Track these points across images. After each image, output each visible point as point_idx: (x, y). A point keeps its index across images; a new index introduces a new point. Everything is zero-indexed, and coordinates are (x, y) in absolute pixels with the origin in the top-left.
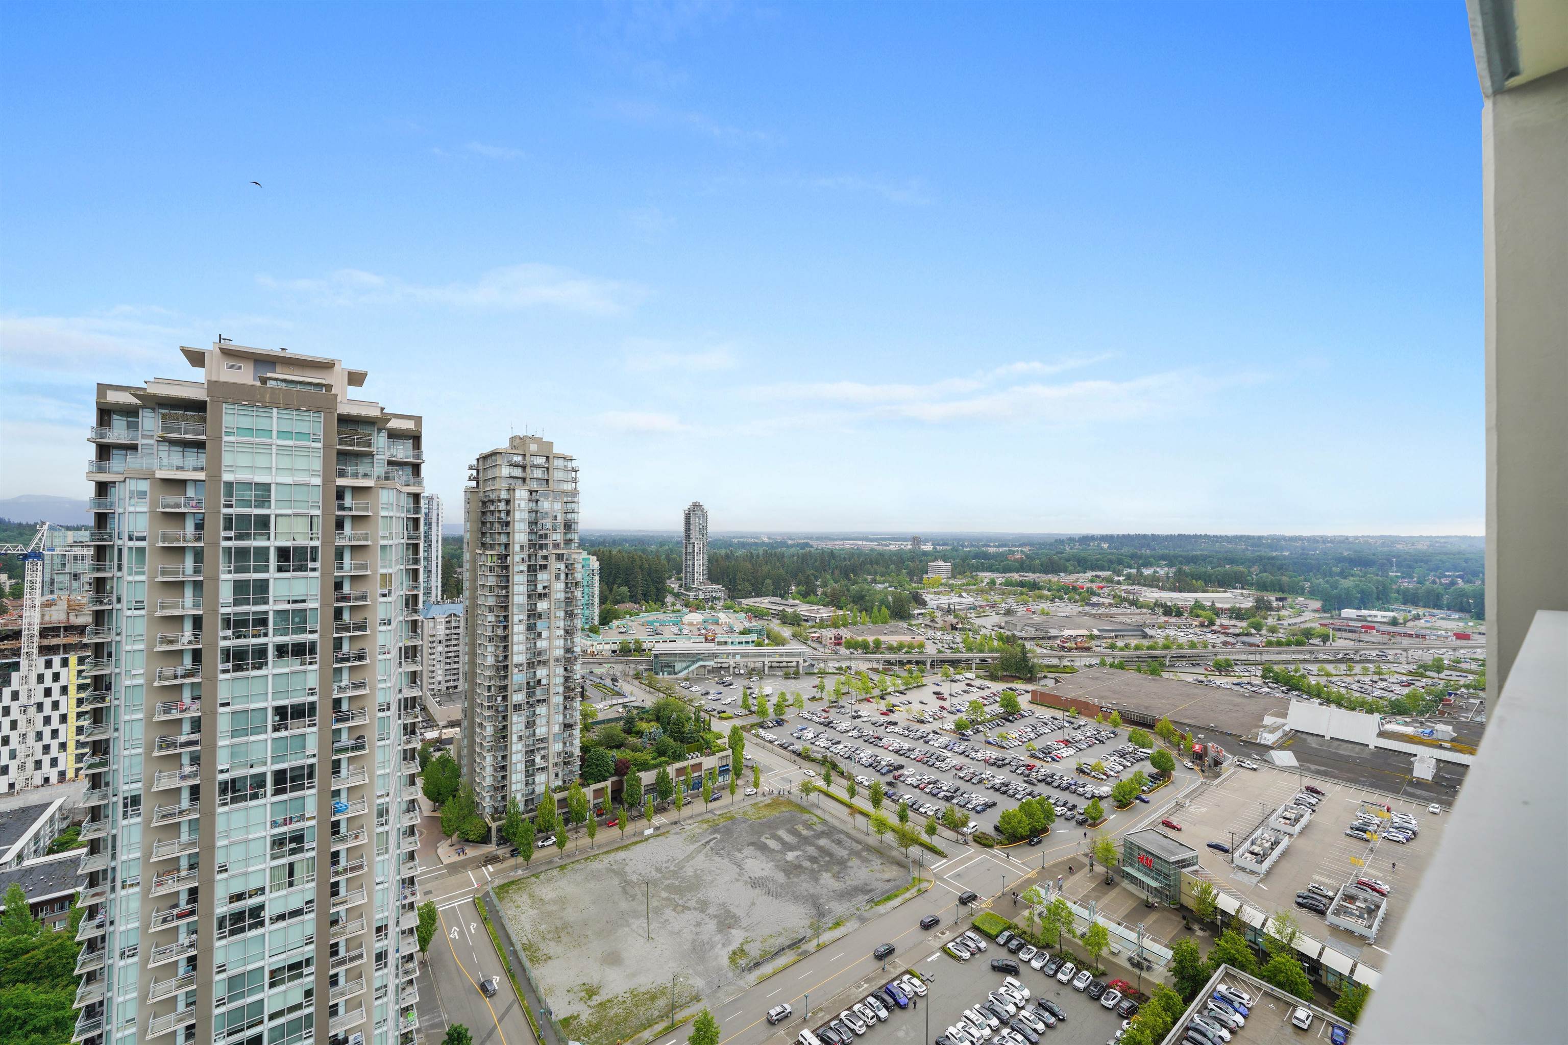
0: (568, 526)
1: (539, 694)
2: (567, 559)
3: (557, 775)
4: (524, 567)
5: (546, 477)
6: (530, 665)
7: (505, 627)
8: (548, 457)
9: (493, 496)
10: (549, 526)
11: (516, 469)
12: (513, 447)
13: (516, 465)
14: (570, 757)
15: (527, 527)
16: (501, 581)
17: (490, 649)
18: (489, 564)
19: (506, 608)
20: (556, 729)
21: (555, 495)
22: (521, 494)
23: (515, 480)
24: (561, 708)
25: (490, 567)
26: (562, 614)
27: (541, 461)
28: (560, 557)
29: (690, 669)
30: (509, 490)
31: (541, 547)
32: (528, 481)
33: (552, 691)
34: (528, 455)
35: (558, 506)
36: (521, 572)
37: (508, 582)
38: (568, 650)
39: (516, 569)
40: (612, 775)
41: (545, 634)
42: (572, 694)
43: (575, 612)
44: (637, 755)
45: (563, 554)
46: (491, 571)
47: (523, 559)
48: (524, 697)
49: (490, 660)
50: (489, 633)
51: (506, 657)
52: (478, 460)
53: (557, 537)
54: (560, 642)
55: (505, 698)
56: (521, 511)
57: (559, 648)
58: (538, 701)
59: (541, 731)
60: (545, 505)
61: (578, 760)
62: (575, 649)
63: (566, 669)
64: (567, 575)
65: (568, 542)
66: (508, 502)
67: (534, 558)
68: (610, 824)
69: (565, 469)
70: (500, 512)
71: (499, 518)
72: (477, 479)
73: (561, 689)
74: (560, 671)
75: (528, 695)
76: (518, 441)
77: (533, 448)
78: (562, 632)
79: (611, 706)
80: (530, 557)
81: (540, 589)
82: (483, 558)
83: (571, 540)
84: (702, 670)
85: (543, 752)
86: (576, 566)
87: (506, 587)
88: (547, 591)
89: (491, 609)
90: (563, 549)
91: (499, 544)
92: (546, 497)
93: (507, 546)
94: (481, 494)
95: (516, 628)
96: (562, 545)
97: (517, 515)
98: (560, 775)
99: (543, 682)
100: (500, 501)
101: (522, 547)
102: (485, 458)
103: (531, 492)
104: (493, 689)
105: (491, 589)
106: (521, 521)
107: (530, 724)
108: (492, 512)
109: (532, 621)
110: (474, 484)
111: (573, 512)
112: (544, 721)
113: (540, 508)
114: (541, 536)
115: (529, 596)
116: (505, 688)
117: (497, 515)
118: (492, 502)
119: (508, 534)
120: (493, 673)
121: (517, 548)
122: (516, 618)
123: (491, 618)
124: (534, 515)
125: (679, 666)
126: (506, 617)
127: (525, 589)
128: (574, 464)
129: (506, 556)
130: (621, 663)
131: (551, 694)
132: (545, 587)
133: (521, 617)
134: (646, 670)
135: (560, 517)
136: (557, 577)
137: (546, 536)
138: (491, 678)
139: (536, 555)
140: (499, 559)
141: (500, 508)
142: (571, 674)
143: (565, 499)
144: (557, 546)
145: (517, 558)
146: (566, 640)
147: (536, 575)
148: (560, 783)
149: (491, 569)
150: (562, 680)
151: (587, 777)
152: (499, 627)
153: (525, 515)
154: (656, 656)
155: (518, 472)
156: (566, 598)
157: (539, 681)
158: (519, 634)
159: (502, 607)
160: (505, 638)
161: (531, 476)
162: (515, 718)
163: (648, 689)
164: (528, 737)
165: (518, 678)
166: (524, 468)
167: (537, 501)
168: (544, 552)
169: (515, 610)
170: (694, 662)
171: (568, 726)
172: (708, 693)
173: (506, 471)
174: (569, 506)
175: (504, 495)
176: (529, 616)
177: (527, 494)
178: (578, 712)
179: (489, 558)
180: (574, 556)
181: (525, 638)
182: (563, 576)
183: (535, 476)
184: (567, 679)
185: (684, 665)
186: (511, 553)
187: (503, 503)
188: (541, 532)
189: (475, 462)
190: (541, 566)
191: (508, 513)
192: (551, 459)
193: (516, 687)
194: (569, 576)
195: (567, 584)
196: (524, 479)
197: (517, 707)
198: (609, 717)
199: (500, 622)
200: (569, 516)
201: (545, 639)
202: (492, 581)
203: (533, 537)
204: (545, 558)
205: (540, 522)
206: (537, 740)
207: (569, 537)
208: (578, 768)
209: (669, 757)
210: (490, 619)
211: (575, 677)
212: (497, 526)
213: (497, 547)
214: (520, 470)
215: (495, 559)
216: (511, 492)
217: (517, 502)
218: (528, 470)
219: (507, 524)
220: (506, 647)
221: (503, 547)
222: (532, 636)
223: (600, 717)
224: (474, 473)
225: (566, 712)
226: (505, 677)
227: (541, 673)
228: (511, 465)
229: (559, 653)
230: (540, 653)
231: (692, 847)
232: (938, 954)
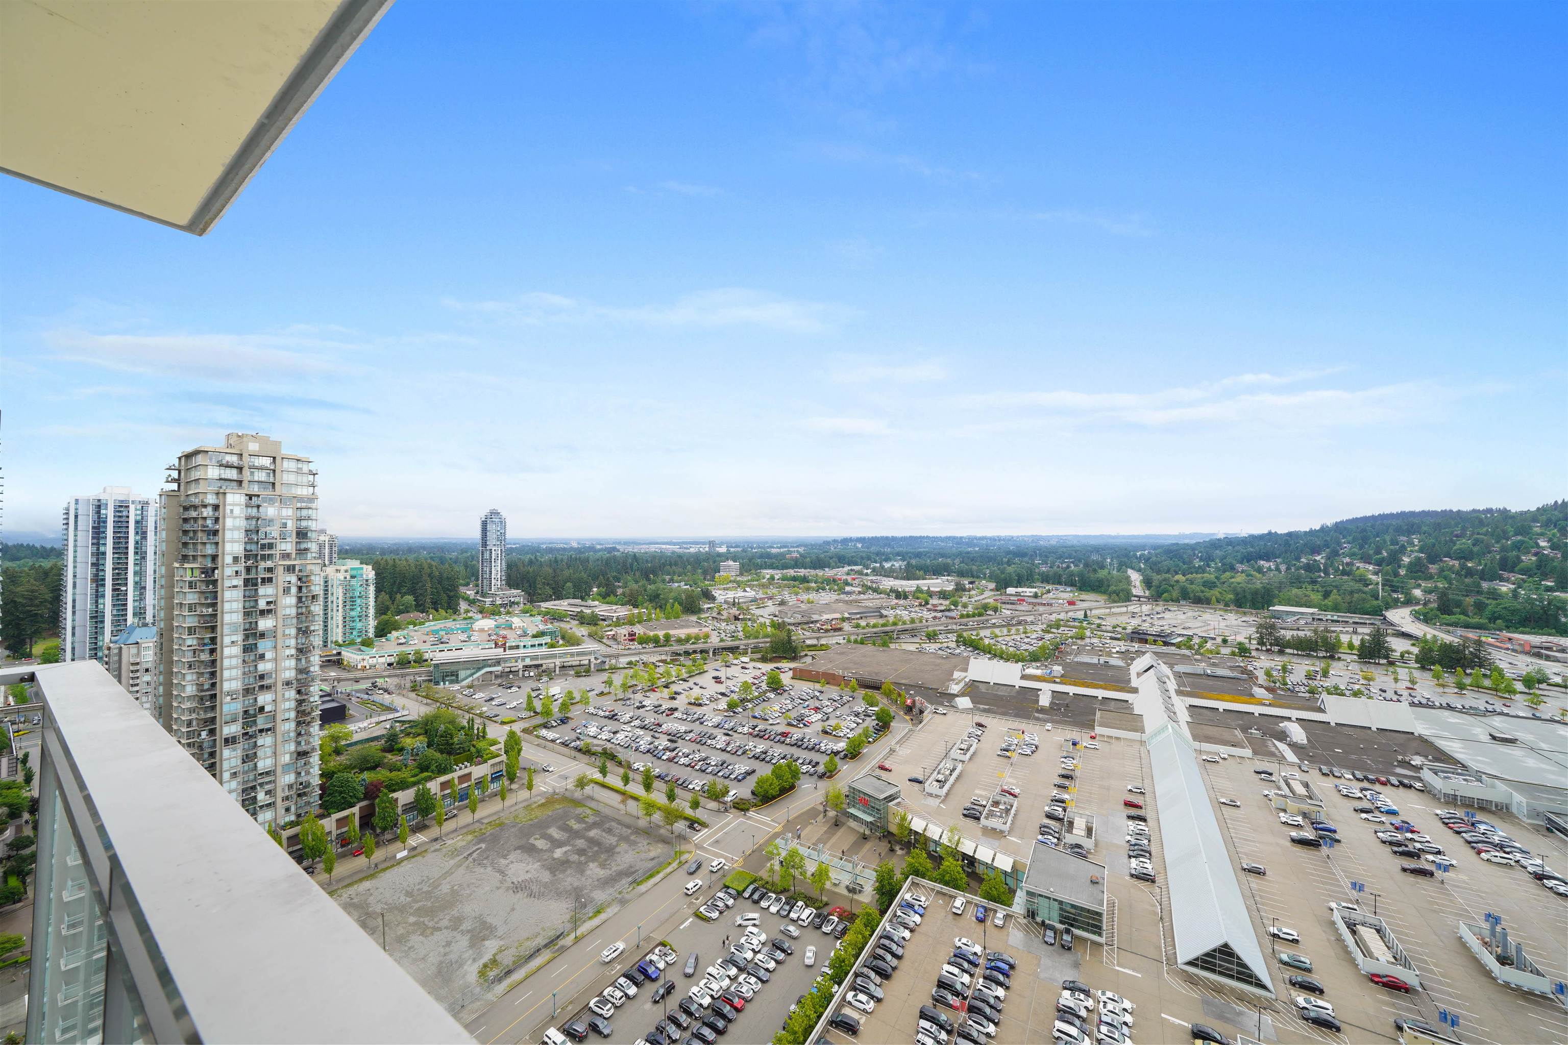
0: (302, 534)
1: (261, 722)
2: (300, 571)
3: (288, 810)
4: (239, 582)
5: (272, 480)
6: (247, 691)
7: (212, 651)
8: (274, 458)
9: (196, 501)
10: (275, 534)
11: (228, 470)
12: (230, 446)
13: (228, 466)
14: (305, 787)
15: (242, 535)
16: (206, 598)
17: (190, 677)
18: (188, 579)
19: (213, 629)
20: (287, 758)
21: (282, 500)
22: (235, 500)
23: (227, 483)
24: (293, 735)
25: (190, 583)
26: (293, 631)
27: (266, 462)
28: (290, 569)
29: (475, 676)
30: (217, 494)
31: (264, 558)
32: (245, 484)
33: (279, 717)
34: (245, 456)
35: (288, 512)
36: (235, 587)
37: (216, 598)
38: (300, 671)
39: (227, 583)
40: (362, 800)
41: (268, 655)
42: (308, 719)
43: (312, 628)
44: (394, 773)
45: (294, 566)
46: (191, 587)
47: (237, 572)
48: (239, 728)
49: (190, 690)
50: (189, 658)
51: (213, 685)
52: (180, 458)
53: (288, 547)
54: (293, 663)
55: (212, 732)
56: (235, 518)
57: (289, 669)
58: (261, 731)
59: (264, 764)
60: (270, 511)
61: (317, 789)
62: (312, 669)
63: (299, 692)
64: (300, 588)
65: (302, 552)
66: (216, 507)
67: (254, 570)
68: (356, 853)
69: (299, 472)
70: (205, 518)
71: (204, 526)
72: (177, 481)
73: (293, 715)
74: (292, 694)
75: (245, 725)
76: (235, 438)
77: (253, 447)
78: (293, 652)
79: (378, 723)
80: (248, 570)
81: (262, 604)
82: (181, 572)
83: (306, 550)
84: (489, 675)
85: (267, 787)
86: (313, 578)
87: (214, 605)
88: (272, 607)
89: (191, 631)
90: (295, 559)
91: (204, 556)
92: (271, 501)
93: (214, 558)
94: (182, 498)
95: (227, 651)
96: (293, 556)
97: (229, 523)
98: (293, 809)
99: (267, 709)
100: (205, 506)
101: (236, 559)
102: (188, 456)
103: (250, 497)
104: (194, 723)
105: (191, 607)
106: (235, 528)
107: (249, 758)
108: (195, 519)
109: (251, 641)
110: (174, 486)
111: (309, 518)
112: (269, 752)
113: (262, 515)
114: (263, 547)
115: (247, 614)
116: (213, 720)
117: (200, 522)
118: (195, 507)
119: (217, 544)
120: (194, 705)
121: (229, 559)
122: (227, 640)
123: (191, 641)
124: (254, 522)
125: (462, 674)
126: (213, 640)
127: (241, 605)
128: (312, 467)
129: (214, 569)
130: (395, 676)
131: (278, 720)
132: (268, 603)
133: (234, 638)
134: (424, 681)
135: (290, 525)
136: (287, 591)
137: (271, 546)
138: (192, 710)
139: (257, 567)
140: (203, 573)
141: (205, 515)
142: (305, 697)
143: (299, 505)
144: (286, 556)
145: (229, 571)
146: (298, 660)
147: (256, 590)
148: (293, 818)
149: (191, 585)
150: (293, 704)
151: (327, 808)
152: (203, 651)
153: (243, 523)
154: (436, 666)
155: (232, 474)
156: (298, 614)
157: (262, 709)
158: (231, 657)
159: (206, 628)
160: (214, 662)
161: (249, 479)
162: (226, 753)
163: (425, 701)
164: (245, 773)
165: (230, 707)
166: (240, 469)
167: (258, 507)
168: (269, 564)
169: (226, 630)
170: (479, 669)
171: (302, 754)
172: (492, 699)
173: (213, 472)
174: (304, 513)
175: (211, 499)
176: (247, 637)
177: (243, 499)
178: (316, 738)
179: (189, 572)
180: (309, 567)
181: (240, 661)
182: (294, 590)
183: (256, 479)
184: (300, 703)
185: (469, 672)
186: (220, 565)
187: (210, 509)
188: (263, 542)
189: (176, 462)
190: (263, 580)
191: (217, 520)
192: (278, 460)
193: (228, 718)
194: (304, 590)
195: (300, 599)
196: (240, 482)
197: (230, 741)
198: (375, 735)
199: (205, 645)
200: (304, 524)
201: (269, 661)
202: (192, 598)
203: (253, 547)
204: (270, 570)
205: (262, 531)
206: (260, 774)
207: (303, 546)
208: (317, 798)
209: (432, 772)
210: (189, 642)
211: (312, 699)
212: (200, 534)
213: (199, 559)
214: (234, 471)
215: (197, 573)
216: (221, 496)
217: (228, 508)
218: (246, 472)
219: (216, 532)
220: (213, 674)
221: (209, 559)
222: (252, 658)
223: (356, 738)
224: (175, 474)
225: (300, 739)
226: (213, 708)
227: (264, 699)
228: (220, 466)
229: (290, 674)
230: (262, 677)
231: (452, 862)
232: (691, 920)
